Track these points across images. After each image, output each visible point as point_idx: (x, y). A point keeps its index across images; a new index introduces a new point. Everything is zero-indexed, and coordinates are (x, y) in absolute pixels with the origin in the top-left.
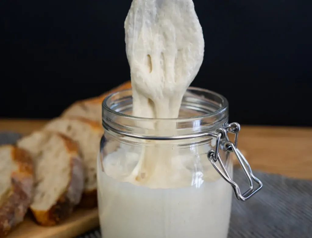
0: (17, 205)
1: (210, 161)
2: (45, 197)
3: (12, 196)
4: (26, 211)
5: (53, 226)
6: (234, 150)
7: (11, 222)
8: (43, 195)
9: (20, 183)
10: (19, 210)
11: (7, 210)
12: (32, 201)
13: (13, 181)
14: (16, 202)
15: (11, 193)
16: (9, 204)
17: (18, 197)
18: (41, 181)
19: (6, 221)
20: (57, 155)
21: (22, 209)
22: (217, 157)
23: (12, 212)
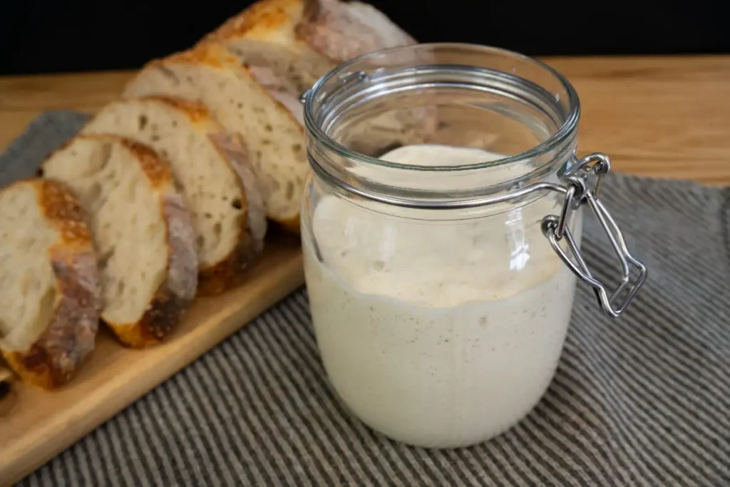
0: (77, 320)
1: (548, 237)
2: (126, 291)
3: (62, 304)
4: (95, 327)
5: (152, 346)
6: (592, 204)
7: (73, 355)
8: (121, 286)
9: (71, 270)
10: (82, 329)
11: (61, 333)
12: (104, 305)
13: (57, 269)
14: (73, 314)
15: (59, 297)
16: (61, 322)
17: (73, 302)
18: (110, 254)
19: (64, 355)
20: (132, 195)
21: (87, 325)
22: (563, 232)
23: (71, 336)
